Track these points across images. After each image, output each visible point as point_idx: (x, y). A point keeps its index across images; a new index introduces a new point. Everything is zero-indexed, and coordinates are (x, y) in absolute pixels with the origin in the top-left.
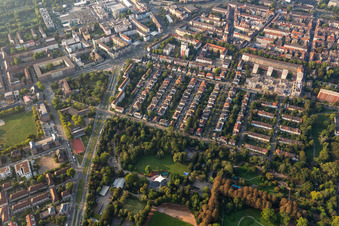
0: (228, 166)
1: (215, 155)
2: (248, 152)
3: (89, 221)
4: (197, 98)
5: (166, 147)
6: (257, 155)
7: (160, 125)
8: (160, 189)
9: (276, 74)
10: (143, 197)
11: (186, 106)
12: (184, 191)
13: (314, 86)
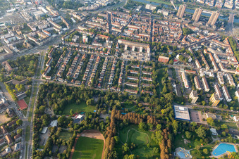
0: (118, 103)
1: (110, 98)
2: (128, 94)
3: (36, 151)
4: (96, 66)
5: (81, 97)
6: (133, 94)
8: (81, 122)
9: (137, 50)
10: (71, 129)
11: (90, 72)
12: (95, 121)
13: (156, 55)
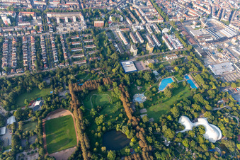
0: (72, 77)
1: (62, 74)
2: (77, 65)
3: (4, 154)
4: (33, 48)
5: (31, 84)
6: (82, 64)
7: (18, 73)
8: (41, 108)
9: (70, 20)
11: (29, 55)
12: (56, 102)
13: (91, 21)
